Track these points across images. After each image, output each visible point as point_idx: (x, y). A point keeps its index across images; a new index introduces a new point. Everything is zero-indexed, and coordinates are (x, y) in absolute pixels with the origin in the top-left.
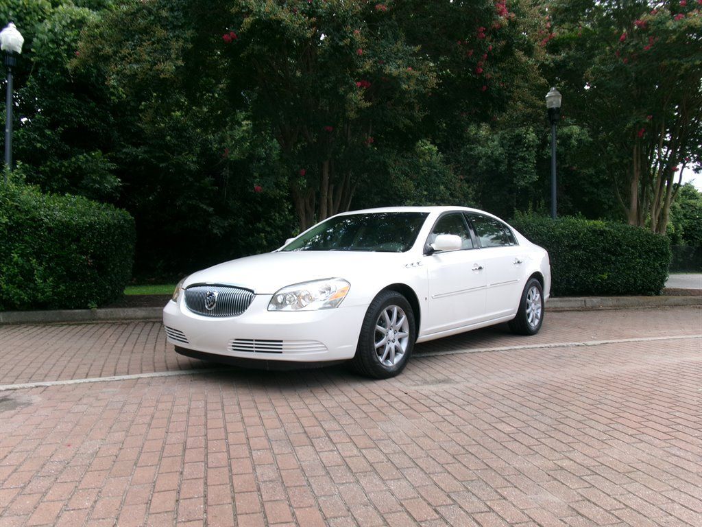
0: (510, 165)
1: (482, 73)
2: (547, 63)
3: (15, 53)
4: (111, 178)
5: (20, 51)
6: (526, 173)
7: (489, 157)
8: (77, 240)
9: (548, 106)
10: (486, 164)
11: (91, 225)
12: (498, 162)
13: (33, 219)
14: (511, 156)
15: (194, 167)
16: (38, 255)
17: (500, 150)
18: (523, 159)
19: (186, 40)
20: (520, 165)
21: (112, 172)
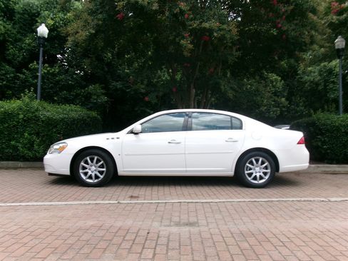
0: (325, 86)
1: (281, 27)
2: (334, 21)
3: (44, 38)
4: (102, 97)
5: (46, 36)
6: (335, 90)
7: (312, 82)
8: (56, 127)
9: (336, 47)
10: (310, 86)
11: (63, 119)
12: (317, 84)
13: (35, 116)
14: (326, 81)
15: (143, 91)
16: (38, 134)
17: (319, 78)
18: (333, 82)
19: (99, 20)
20: (331, 86)
21: (103, 94)
